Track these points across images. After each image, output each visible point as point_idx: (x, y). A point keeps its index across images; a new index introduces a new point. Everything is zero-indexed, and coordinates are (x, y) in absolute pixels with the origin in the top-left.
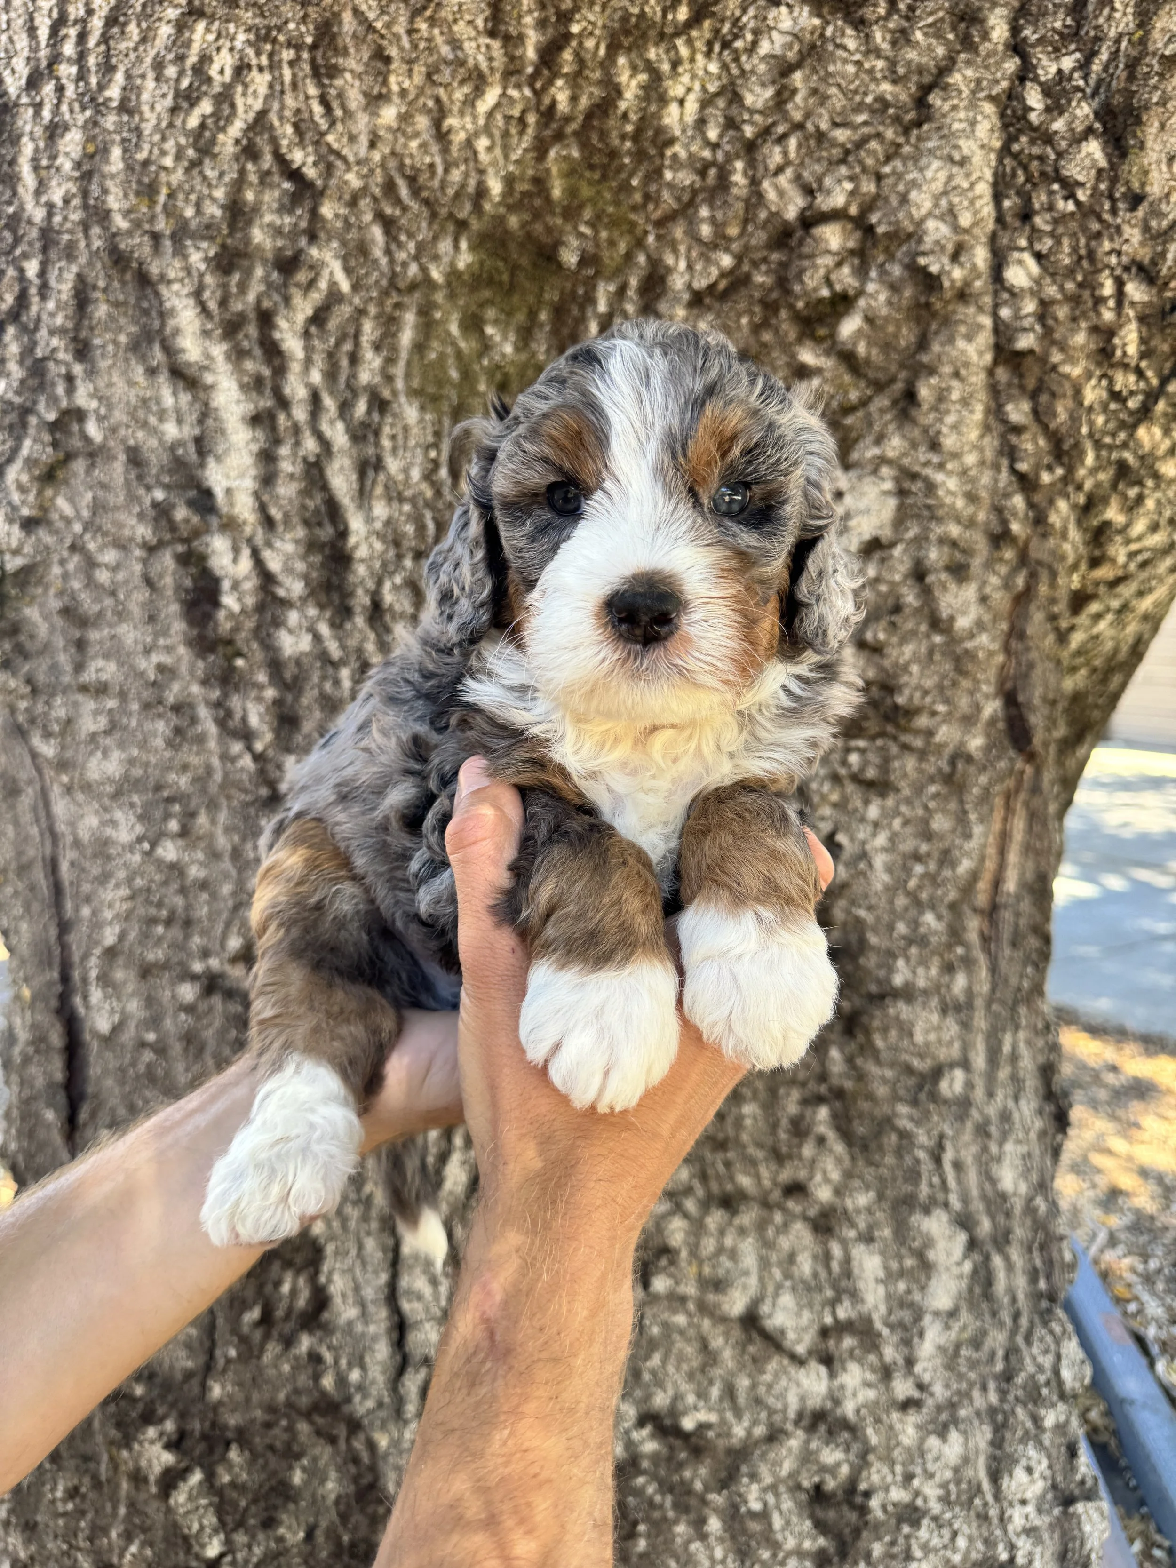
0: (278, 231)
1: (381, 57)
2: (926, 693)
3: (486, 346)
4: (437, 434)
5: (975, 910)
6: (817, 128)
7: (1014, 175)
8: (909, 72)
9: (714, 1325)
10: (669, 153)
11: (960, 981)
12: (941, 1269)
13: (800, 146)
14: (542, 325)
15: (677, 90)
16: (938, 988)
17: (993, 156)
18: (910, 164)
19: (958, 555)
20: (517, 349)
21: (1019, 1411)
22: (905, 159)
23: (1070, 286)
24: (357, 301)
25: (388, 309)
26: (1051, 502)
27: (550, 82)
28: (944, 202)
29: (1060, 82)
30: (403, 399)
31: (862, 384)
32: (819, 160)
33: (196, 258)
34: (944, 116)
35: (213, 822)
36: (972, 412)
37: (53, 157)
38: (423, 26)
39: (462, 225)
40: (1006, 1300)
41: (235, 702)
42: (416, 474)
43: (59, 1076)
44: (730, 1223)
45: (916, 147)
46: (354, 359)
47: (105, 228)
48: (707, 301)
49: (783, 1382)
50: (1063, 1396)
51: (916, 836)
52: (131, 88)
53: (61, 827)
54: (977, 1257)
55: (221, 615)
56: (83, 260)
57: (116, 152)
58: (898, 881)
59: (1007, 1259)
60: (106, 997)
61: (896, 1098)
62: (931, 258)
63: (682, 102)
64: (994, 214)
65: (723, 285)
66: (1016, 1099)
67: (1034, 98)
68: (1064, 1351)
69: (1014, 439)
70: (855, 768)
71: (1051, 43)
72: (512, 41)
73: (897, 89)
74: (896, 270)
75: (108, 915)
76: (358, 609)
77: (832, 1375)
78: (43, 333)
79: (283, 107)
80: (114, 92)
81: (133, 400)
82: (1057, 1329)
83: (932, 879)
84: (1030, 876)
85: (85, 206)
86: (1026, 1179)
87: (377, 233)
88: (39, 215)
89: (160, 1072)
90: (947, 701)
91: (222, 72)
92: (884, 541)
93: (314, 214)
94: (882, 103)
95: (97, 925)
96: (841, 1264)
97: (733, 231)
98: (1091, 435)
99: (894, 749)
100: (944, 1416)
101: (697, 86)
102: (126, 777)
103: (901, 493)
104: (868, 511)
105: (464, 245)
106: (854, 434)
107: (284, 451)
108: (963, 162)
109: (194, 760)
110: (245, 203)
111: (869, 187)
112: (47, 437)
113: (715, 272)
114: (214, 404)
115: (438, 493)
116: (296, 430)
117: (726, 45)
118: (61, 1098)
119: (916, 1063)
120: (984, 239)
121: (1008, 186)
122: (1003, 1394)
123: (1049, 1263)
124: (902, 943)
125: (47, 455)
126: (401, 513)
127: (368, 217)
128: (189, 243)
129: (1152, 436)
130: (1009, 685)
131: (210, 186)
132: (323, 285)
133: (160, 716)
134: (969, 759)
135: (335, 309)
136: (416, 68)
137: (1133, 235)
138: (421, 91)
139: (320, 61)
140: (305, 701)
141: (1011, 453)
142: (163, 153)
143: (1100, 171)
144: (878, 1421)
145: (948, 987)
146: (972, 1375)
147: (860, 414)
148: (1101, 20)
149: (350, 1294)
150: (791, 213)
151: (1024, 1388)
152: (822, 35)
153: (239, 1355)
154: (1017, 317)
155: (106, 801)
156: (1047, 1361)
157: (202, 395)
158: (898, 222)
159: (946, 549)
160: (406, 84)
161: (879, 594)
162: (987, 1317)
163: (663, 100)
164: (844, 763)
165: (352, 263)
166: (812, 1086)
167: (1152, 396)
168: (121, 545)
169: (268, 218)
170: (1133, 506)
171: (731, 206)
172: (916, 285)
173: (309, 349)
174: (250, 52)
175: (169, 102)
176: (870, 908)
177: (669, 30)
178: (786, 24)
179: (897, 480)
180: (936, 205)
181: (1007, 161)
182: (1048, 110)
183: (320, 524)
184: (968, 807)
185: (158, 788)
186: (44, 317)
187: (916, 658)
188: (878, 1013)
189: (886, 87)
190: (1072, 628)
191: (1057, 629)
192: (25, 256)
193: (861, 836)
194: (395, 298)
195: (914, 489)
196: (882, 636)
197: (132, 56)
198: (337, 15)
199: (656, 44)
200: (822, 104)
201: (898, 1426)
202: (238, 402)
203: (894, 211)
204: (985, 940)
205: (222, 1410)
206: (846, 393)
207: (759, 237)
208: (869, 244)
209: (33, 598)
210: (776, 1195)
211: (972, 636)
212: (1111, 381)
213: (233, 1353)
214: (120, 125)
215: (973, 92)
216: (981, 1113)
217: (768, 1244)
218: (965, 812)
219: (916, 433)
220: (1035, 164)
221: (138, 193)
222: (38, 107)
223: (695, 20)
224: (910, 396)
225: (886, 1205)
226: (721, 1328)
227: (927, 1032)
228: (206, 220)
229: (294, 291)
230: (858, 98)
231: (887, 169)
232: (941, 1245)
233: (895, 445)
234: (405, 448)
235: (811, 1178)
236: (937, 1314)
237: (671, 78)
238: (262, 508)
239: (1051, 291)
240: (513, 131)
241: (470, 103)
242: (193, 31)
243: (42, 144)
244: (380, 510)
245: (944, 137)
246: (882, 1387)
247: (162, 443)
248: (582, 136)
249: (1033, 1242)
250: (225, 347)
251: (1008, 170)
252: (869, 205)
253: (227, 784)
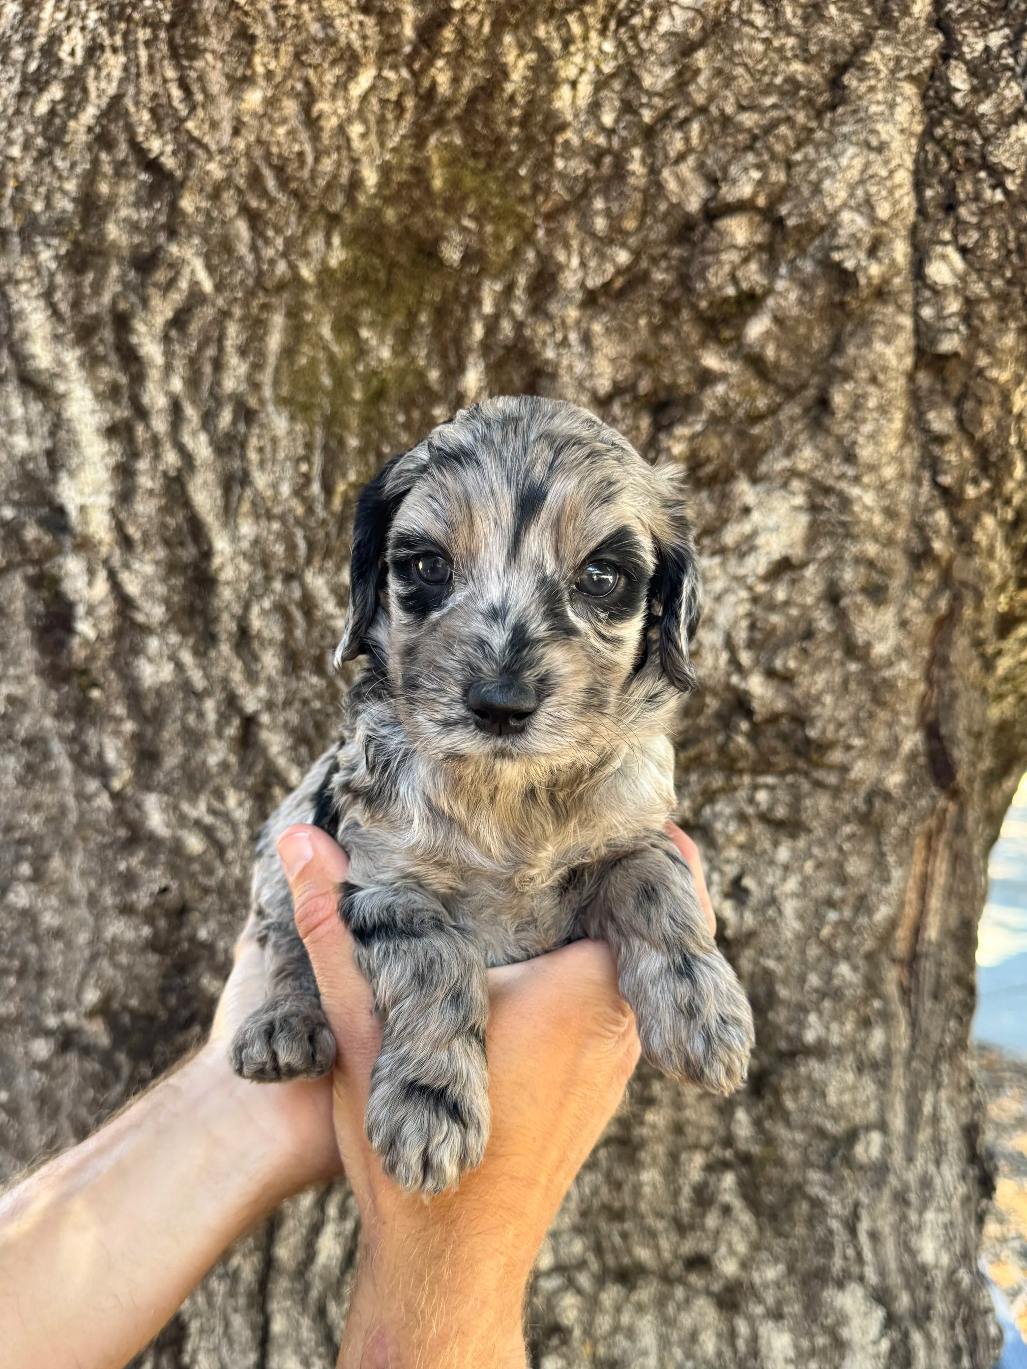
0: (134, 227)
1: (245, 36)
2: (840, 725)
3: (361, 351)
4: (309, 446)
5: (894, 960)
6: (722, 112)
7: (937, 162)
8: (822, 50)
10: (560, 139)
11: (877, 1037)
12: (857, 1348)
13: (703, 131)
14: (422, 328)
15: (569, 71)
16: (853, 1044)
17: (914, 142)
18: (823, 150)
19: (875, 576)
20: (395, 353)
22: (817, 146)
23: (998, 283)
24: (220, 302)
25: (255, 311)
26: (977, 518)
27: (430, 63)
28: (860, 192)
29: (987, 61)
30: (271, 408)
31: (771, 390)
32: (724, 147)
33: (45, 256)
34: (860, 98)
35: (68, 865)
36: (890, 420)
38: (289, 1)
39: (334, 219)
41: (91, 736)
42: (285, 489)
44: (627, 1299)
45: (830, 132)
46: (218, 365)
48: (602, 300)
51: (829, 880)
54: (895, 1334)
55: (76, 642)
58: (810, 929)
59: (927, 1336)
61: (807, 1163)
62: (846, 253)
63: (574, 84)
64: (915, 205)
65: (619, 283)
66: (938, 1163)
67: (959, 79)
69: (936, 450)
70: (764, 806)
71: (978, 18)
72: (388, 18)
73: (809, 69)
74: (808, 267)
76: (223, 636)
79: (138, 92)
83: (847, 927)
84: (953, 922)
86: (949, 1250)
87: (242, 228)
89: (12, 1133)
90: (863, 734)
91: (72, 53)
92: (795, 561)
93: (174, 207)
94: (793, 84)
96: (747, 1343)
97: (630, 224)
98: (1020, 445)
99: (806, 786)
101: (591, 67)
103: (814, 508)
104: (777, 529)
105: (336, 240)
106: (762, 445)
107: (143, 465)
108: (881, 148)
109: (47, 798)
110: (99, 196)
111: (778, 176)
113: (610, 269)
114: (66, 415)
115: (310, 510)
116: (155, 442)
117: (622, 22)
119: (830, 1126)
120: (903, 232)
121: (930, 174)
123: (973, 1339)
124: (814, 996)
126: (269, 531)
127: (232, 211)
128: (38, 239)
130: (930, 717)
131: (60, 177)
132: (184, 284)
133: (10, 751)
134: (887, 796)
135: (198, 311)
136: (283, 48)
138: (288, 73)
139: (178, 40)
140: (166, 735)
141: (933, 465)
142: (10, 142)
145: (864, 1044)
147: (768, 423)
150: (693, 205)
152: (727, 11)
154: (940, 316)
157: (53, 405)
158: (810, 214)
159: (862, 570)
160: (273, 65)
161: (789, 618)
163: (554, 83)
164: (751, 801)
165: (215, 261)
166: (717, 1151)
169: (124, 212)
171: (628, 197)
172: (830, 282)
173: (169, 354)
174: (103, 31)
175: (15, 86)
176: (779, 958)
177: (559, 6)
179: (809, 494)
180: (852, 195)
181: (929, 147)
182: (974, 90)
183: (181, 544)
184: (885, 849)
187: (829, 688)
188: (788, 1072)
189: (797, 67)
190: (999, 653)
191: (983, 656)
193: (770, 880)
194: (261, 298)
195: (827, 503)
196: (792, 664)
199: (546, 21)
200: (727, 86)
202: (93, 412)
203: (806, 202)
204: (905, 991)
206: (754, 400)
207: (659, 231)
208: (778, 238)
210: (677, 1269)
211: (890, 664)
215: (893, 72)
216: (900, 1179)
217: (668, 1322)
218: (883, 855)
219: (830, 443)
220: (960, 149)
224: (823, 403)
225: (796, 1279)
227: (841, 1092)
228: (56, 214)
229: (153, 292)
230: (766, 79)
231: (798, 157)
232: (856, 1322)
233: (807, 456)
234: (274, 461)
235: (715, 1251)
237: (562, 57)
238: (119, 528)
239: (978, 288)
240: (390, 116)
241: (342, 85)
242: (41, 10)
244: (247, 528)
245: (858, 121)
247: (10, 455)
248: (465, 122)
249: (955, 1317)
250: (78, 352)
251: (930, 156)
252: (778, 196)
253: (82, 824)
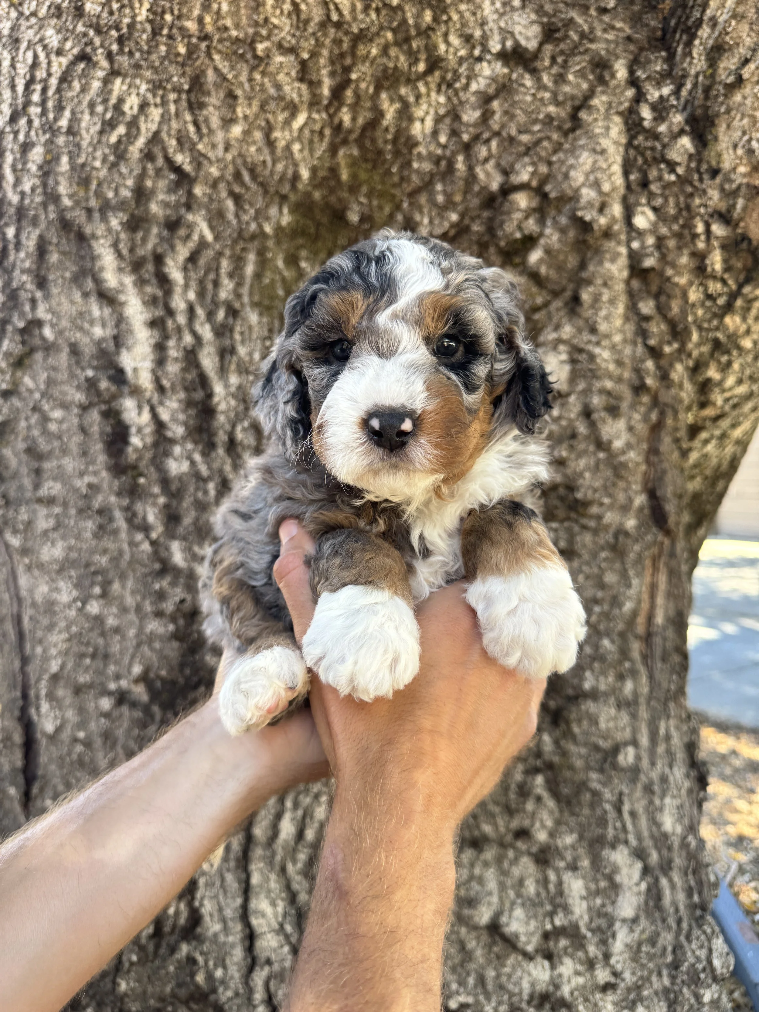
0: (166, 205)
1: (231, 96)
2: (595, 491)
3: (301, 274)
4: (271, 331)
5: (636, 637)
6: (509, 134)
7: (635, 159)
8: (566, 99)
9: (468, 932)
10: (415, 152)
11: (629, 686)
12: (626, 889)
13: (498, 146)
15: (419, 113)
16: (614, 691)
17: (621, 149)
18: (569, 155)
21: (685, 990)
22: (566, 152)
23: (676, 227)
24: (217, 247)
25: (238, 252)
26: (671, 365)
27: (338, 109)
28: (592, 178)
29: (662, 103)
30: (248, 309)
31: (544, 293)
32: (511, 154)
33: (115, 223)
34: (589, 125)
35: (123, 587)
36: (616, 308)
37: (25, 163)
38: (258, 77)
39: (284, 198)
40: (672, 910)
41: (139, 507)
42: (257, 356)
43: (19, 763)
44: (477, 858)
45: (572, 144)
46: (216, 284)
47: (57, 206)
49: (519, 973)
50: (715, 979)
51: (593, 587)
52: (74, 119)
53: (24, 593)
54: (649, 879)
55: (130, 449)
56: (43, 226)
57: (65, 159)
59: (671, 881)
60: (52, 708)
61: (588, 768)
62: (585, 212)
63: (423, 120)
64: (624, 184)
65: (452, 232)
66: (671, 767)
67: (646, 113)
68: (714, 947)
69: (644, 325)
71: (654, 80)
72: (314, 85)
73: (559, 110)
74: (563, 220)
75: (53, 651)
76: (220, 444)
77: (553, 967)
78: (17, 273)
79: (170, 128)
80: (64, 123)
81: (74, 313)
82: (709, 931)
83: (606, 616)
84: (672, 613)
85: (45, 193)
86: (681, 823)
87: (230, 204)
88: (14, 199)
89: (87, 759)
90: (610, 496)
91: (131, 108)
92: (563, 392)
93: (190, 194)
94: (550, 119)
95: (46, 659)
96: (556, 886)
97: (458, 198)
98: (695, 322)
99: (576, 529)
100: (632, 996)
101: (432, 111)
102: (66, 559)
103: (573, 361)
105: (285, 210)
106: (540, 326)
107: (171, 343)
108: (602, 152)
109: (111, 546)
110: (146, 188)
111: (543, 169)
112: (18, 338)
113: (446, 225)
114: (126, 314)
116: (179, 330)
117: (450, 86)
118: (21, 779)
119: (601, 743)
120: (618, 200)
121: (632, 166)
122: (673, 978)
123: (700, 883)
124: (588, 660)
125: (18, 349)
127: (224, 194)
128: (110, 214)
129: (734, 322)
130: (650, 485)
131: (124, 178)
132: (196, 237)
133: (89, 517)
134: (627, 534)
135: (203, 253)
136: (254, 102)
137: (714, 195)
138: (257, 116)
139: (193, 99)
140: (184, 505)
141: (643, 334)
142: (94, 158)
143: (691, 156)
144: (586, 1000)
145: (621, 690)
146: (651, 965)
147: (543, 312)
148: (685, 65)
149: (216, 914)
150: (495, 186)
151: (688, 973)
152: (510, 79)
153: (139, 960)
154: (643, 247)
155: (54, 575)
156: (702, 953)
157: (118, 309)
158: (563, 190)
159: (604, 397)
160: (248, 112)
161: (561, 427)
162: (659, 923)
163: (411, 119)
165: (214, 223)
166: (532, 761)
167: (733, 296)
168: (65, 406)
169: (161, 197)
170: (725, 368)
171: (456, 183)
172: (577, 229)
173: (187, 278)
174: (149, 96)
175: (98, 127)
177: (413, 77)
178: (487, 72)
179: (570, 353)
180: (587, 179)
181: (631, 151)
182: (655, 119)
183: (195, 390)
184: (627, 566)
185: (87, 565)
186: (18, 263)
187: (587, 468)
189: (552, 109)
190: (690, 449)
191: (680, 448)
192: (7, 225)
194: (241, 245)
195: (580, 358)
196: (564, 454)
197: (76, 100)
198: (203, 72)
199: (405, 86)
200: (511, 120)
201: (601, 1004)
202: (142, 313)
203: (560, 184)
204: (645, 657)
205: (127, 1000)
206: (534, 299)
207: (475, 202)
208: (545, 204)
209: (8, 443)
210: (509, 838)
211: (624, 452)
212: (706, 288)
213: (134, 958)
214: (67, 143)
215: (607, 110)
216: (647, 777)
217: (505, 873)
218: (625, 570)
219: (581, 323)
220: (648, 152)
221: (78, 184)
222: (16, 133)
223: (430, 71)
224: (576, 300)
225: (585, 844)
226: (474, 934)
227: (608, 721)
228: (121, 199)
229: (177, 242)
230: (534, 116)
231: (554, 158)
232: (624, 871)
233: (567, 331)
234: (250, 340)
235: (532, 826)
236: (624, 921)
237: (415, 106)
238: (157, 381)
239: (664, 230)
240: (316, 140)
241: (287, 123)
242: (113, 85)
243: (18, 156)
244: (234, 380)
245: (589, 138)
246: (588, 975)
247: (92, 340)
248: (360, 142)
249: (688, 868)
250: (133, 278)
251: (631, 157)
252: (544, 180)
253: (134, 561)
